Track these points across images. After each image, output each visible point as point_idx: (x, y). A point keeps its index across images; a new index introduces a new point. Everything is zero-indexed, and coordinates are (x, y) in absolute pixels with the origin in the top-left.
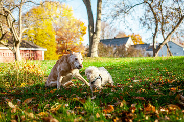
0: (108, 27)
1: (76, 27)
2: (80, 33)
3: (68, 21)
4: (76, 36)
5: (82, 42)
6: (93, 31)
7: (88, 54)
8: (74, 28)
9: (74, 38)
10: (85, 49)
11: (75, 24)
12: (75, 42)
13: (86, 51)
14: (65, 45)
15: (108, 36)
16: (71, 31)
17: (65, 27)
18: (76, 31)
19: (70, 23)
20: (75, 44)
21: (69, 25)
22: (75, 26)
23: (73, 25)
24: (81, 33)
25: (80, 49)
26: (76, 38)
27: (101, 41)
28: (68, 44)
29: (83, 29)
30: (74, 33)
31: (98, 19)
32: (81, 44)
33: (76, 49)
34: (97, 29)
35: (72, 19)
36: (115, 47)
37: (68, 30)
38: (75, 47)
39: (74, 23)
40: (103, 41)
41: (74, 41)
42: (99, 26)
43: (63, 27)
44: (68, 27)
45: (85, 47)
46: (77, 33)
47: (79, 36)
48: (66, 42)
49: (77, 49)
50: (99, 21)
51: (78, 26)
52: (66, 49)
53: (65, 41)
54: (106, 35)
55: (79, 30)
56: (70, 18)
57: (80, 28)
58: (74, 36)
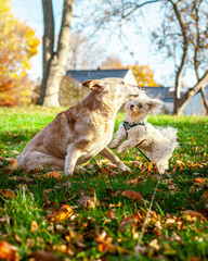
0: (84, 44)
1: (15, 38)
2: (23, 52)
4: (15, 58)
5: (28, 71)
6: (52, 49)
7: (38, 99)
8: (12, 40)
9: (11, 62)
10: (33, 88)
11: (14, 31)
12: (11, 71)
13: (35, 91)
15: (84, 63)
16: (4, 45)
18: (15, 47)
19: (3, 27)
20: (12, 75)
21: (1, 31)
22: (14, 35)
23: (10, 34)
24: (27, 51)
25: (21, 87)
26: (14, 61)
27: (68, 72)
29: (31, 44)
30: (11, 51)
31: (64, 24)
32: (26, 77)
33: (12, 86)
34: (60, 47)
35: (7, 19)
38: (10, 82)
39: (13, 28)
40: (72, 74)
41: (10, 67)
42: (66, 41)
45: (32, 82)
46: (19, 50)
47: (21, 57)
49: (15, 86)
50: (66, 30)
51: (21, 35)
54: (80, 59)
55: (23, 45)
56: (4, 17)
57: (24, 40)
58: (10, 57)
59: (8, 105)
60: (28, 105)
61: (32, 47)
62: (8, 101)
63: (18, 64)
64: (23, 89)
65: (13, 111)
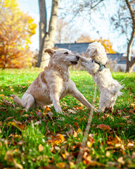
0: (66, 26)
1: (21, 24)
2: (26, 33)
3: (10, 14)
4: (21, 37)
5: (29, 45)
6: (46, 31)
7: (36, 63)
8: (19, 25)
9: (19, 39)
10: (33, 56)
11: (21, 20)
12: (19, 45)
13: (35, 58)
14: (5, 48)
15: (66, 39)
16: (14, 28)
17: (6, 23)
18: (21, 30)
19: (13, 17)
20: (19, 48)
21: (12, 20)
22: (20, 22)
23: (18, 21)
24: (29, 32)
25: (26, 55)
26: (21, 39)
27: (56, 45)
28: (10, 47)
29: (31, 27)
30: (18, 32)
31: (53, 14)
32: (28, 48)
33: (19, 55)
34: (50, 29)
35: (16, 11)
37: (10, 27)
38: (18, 52)
39: (19, 17)
40: (58, 46)
41: (18, 43)
42: (54, 25)
43: (3, 23)
44: (11, 22)
45: (33, 52)
46: (23, 32)
47: (25, 36)
48: (7, 44)
49: (22, 55)
50: (54, 17)
51: (25, 22)
52: (6, 54)
53: (5, 43)
54: (63, 38)
55: (26, 29)
56: (14, 10)
57: (27, 25)
58: (18, 36)
59: (17, 68)
60: (30, 67)
61: (32, 29)
62: (17, 65)
63: (23, 41)
64: (27, 57)
65: (21, 71)
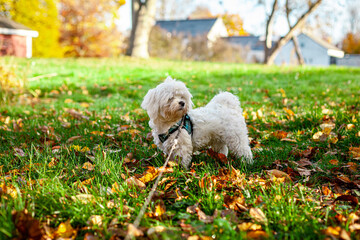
2: (112, 3)
4: (104, 9)
5: (116, 22)
7: (127, 50)
9: (100, 13)
10: (123, 38)
12: (101, 22)
13: (125, 42)
15: (173, 12)
20: (101, 27)
25: (111, 37)
26: (104, 12)
27: (158, 22)
28: (86, 25)
30: (100, 2)
32: (114, 28)
33: (102, 36)
36: (186, 37)
38: (99, 33)
40: (162, 24)
41: (100, 18)
45: (121, 34)
47: (110, 8)
48: (82, 20)
49: (106, 37)
52: (80, 36)
53: (79, 18)
58: (100, 8)
59: (98, 56)
60: (118, 55)
62: (99, 53)
63: (107, 14)
64: (112, 40)
65: (103, 62)
